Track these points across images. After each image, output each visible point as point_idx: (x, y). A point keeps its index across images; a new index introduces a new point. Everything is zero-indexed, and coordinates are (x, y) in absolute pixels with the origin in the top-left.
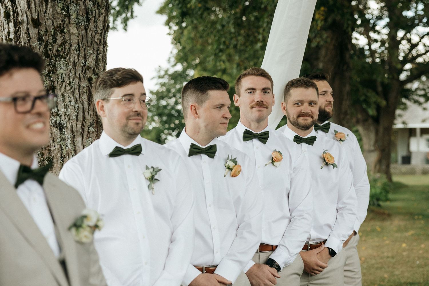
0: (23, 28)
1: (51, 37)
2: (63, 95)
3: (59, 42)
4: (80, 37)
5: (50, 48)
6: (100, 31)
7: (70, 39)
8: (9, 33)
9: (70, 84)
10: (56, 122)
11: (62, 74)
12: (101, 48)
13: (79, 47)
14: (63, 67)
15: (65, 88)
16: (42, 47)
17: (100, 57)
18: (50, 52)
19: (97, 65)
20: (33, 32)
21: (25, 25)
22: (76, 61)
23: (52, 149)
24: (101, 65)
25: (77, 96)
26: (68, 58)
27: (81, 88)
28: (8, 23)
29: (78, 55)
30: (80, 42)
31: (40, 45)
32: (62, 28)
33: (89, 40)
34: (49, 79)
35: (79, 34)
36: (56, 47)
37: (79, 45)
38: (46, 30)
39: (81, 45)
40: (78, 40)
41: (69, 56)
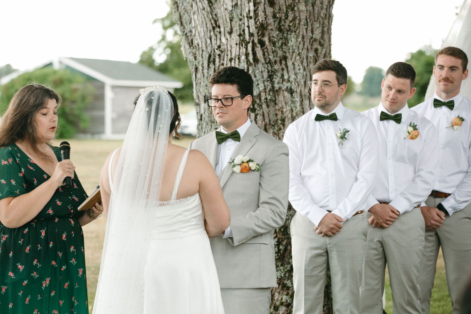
0: (261, 8)
1: (284, 15)
2: (293, 64)
3: (290, 18)
4: (308, 13)
5: (283, 23)
6: (325, 7)
7: (299, 16)
8: (249, 11)
9: (299, 54)
10: (287, 87)
11: (292, 46)
12: (326, 22)
13: (307, 22)
14: (294, 40)
15: (295, 58)
16: (277, 23)
17: (325, 29)
18: (282, 27)
19: (322, 37)
20: (269, 10)
21: (262, 4)
22: (305, 34)
23: (284, 110)
24: (326, 36)
25: (305, 65)
26: (298, 32)
27: (309, 58)
28: (249, 3)
29: (307, 29)
30: (308, 17)
31: (275, 21)
32: (293, 6)
33: (316, 16)
34: (282, 50)
35: (307, 11)
36: (288, 22)
37: (307, 20)
38: (280, 8)
39: (308, 21)
40: (306, 17)
41: (298, 30)
